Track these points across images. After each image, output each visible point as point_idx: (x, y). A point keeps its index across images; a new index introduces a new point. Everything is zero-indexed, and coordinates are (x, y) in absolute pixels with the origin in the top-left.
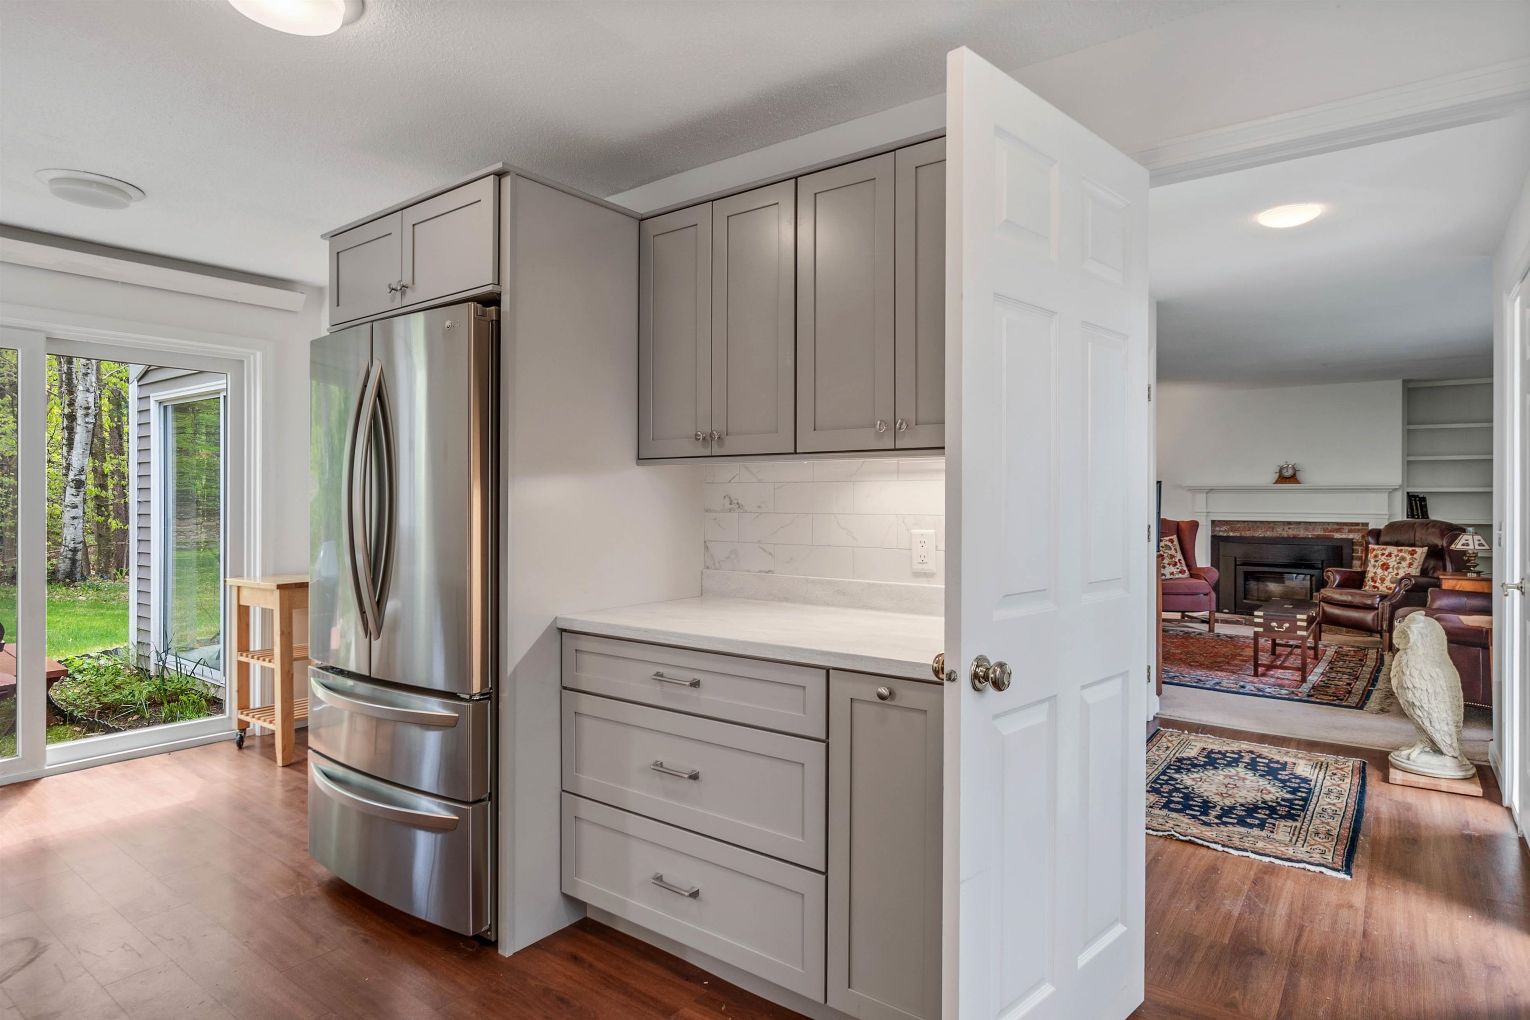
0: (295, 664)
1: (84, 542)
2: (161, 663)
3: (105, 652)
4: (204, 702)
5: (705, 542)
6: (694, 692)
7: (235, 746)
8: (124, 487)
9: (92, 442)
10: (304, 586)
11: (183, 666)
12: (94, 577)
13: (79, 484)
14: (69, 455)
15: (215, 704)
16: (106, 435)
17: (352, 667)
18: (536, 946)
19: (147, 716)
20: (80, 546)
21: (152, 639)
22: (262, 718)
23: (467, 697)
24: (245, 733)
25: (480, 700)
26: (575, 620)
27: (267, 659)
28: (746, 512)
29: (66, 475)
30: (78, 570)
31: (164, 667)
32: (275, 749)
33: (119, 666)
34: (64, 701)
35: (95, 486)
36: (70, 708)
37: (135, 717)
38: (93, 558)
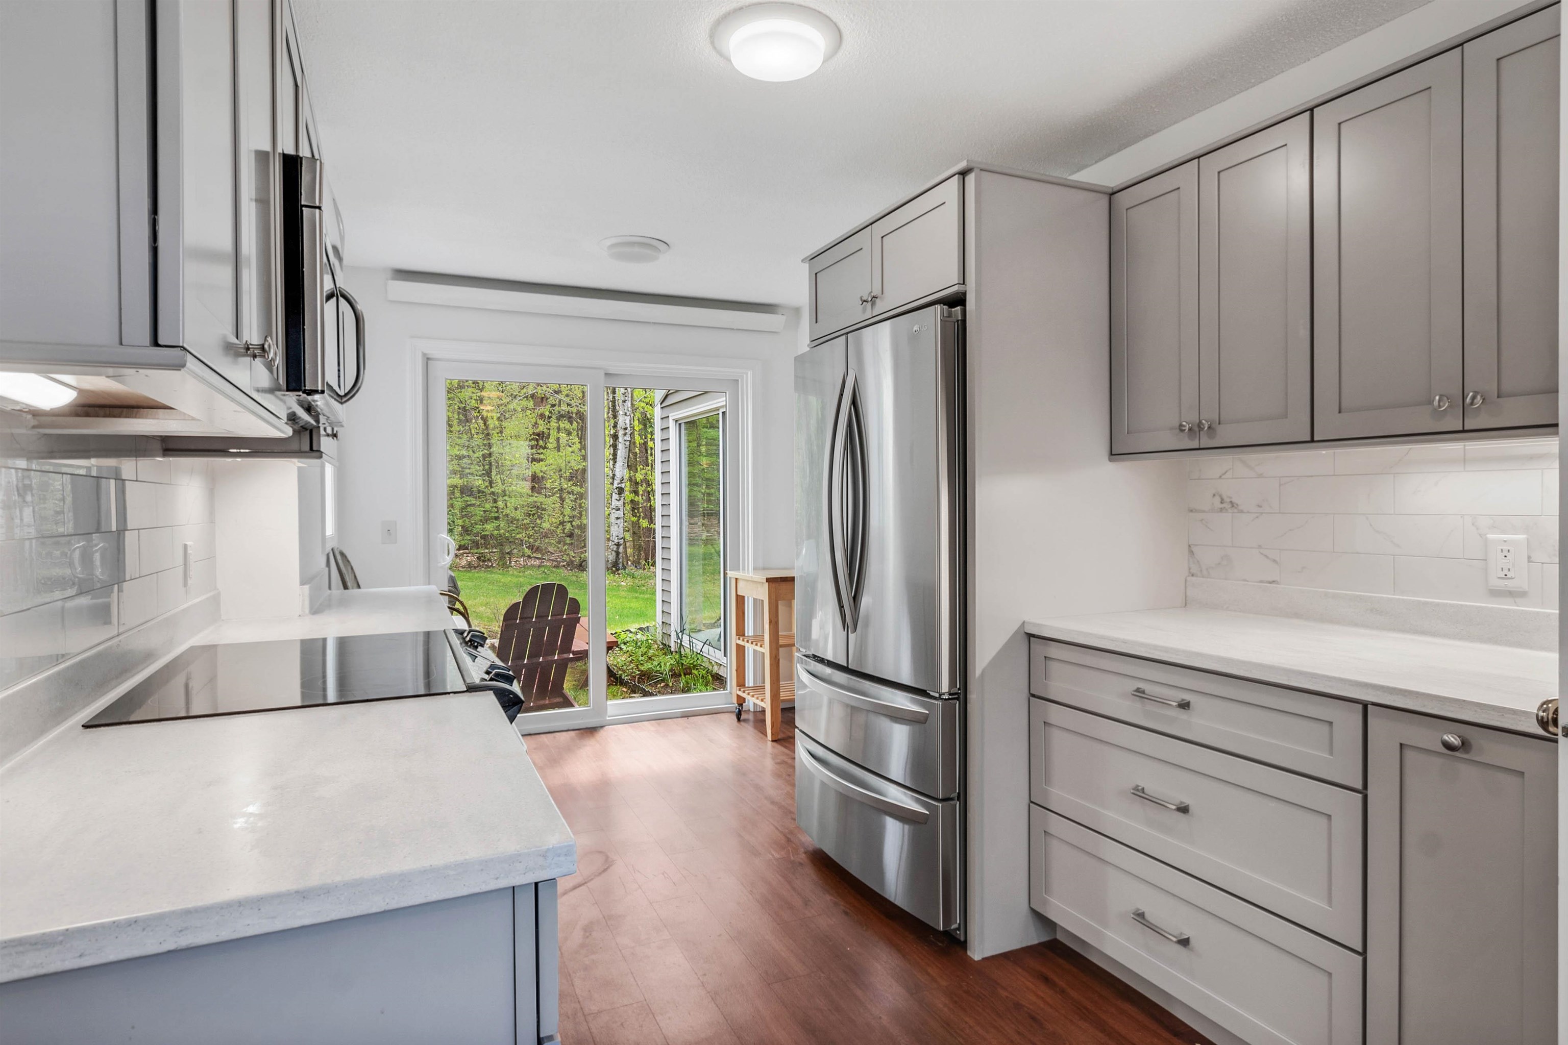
0: (781, 649)
1: (623, 538)
2: (679, 641)
3: (641, 629)
4: (710, 677)
5: (1189, 546)
6: (1182, 715)
7: (734, 718)
8: (649, 493)
9: (629, 456)
10: (792, 579)
11: (694, 645)
12: (631, 568)
13: (621, 491)
14: (614, 467)
15: (718, 680)
16: (637, 450)
17: (829, 656)
18: (1006, 956)
19: (670, 684)
20: (622, 541)
21: (672, 621)
22: (755, 696)
23: (937, 695)
24: (742, 708)
25: (949, 699)
26: (1045, 626)
27: (759, 644)
28: (1242, 512)
29: (612, 484)
30: (621, 560)
31: (681, 644)
32: (765, 725)
33: (650, 641)
34: (616, 666)
35: (631, 492)
36: (620, 672)
37: (662, 684)
38: (629, 551)
